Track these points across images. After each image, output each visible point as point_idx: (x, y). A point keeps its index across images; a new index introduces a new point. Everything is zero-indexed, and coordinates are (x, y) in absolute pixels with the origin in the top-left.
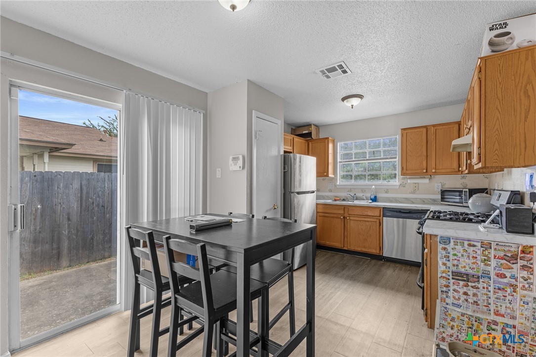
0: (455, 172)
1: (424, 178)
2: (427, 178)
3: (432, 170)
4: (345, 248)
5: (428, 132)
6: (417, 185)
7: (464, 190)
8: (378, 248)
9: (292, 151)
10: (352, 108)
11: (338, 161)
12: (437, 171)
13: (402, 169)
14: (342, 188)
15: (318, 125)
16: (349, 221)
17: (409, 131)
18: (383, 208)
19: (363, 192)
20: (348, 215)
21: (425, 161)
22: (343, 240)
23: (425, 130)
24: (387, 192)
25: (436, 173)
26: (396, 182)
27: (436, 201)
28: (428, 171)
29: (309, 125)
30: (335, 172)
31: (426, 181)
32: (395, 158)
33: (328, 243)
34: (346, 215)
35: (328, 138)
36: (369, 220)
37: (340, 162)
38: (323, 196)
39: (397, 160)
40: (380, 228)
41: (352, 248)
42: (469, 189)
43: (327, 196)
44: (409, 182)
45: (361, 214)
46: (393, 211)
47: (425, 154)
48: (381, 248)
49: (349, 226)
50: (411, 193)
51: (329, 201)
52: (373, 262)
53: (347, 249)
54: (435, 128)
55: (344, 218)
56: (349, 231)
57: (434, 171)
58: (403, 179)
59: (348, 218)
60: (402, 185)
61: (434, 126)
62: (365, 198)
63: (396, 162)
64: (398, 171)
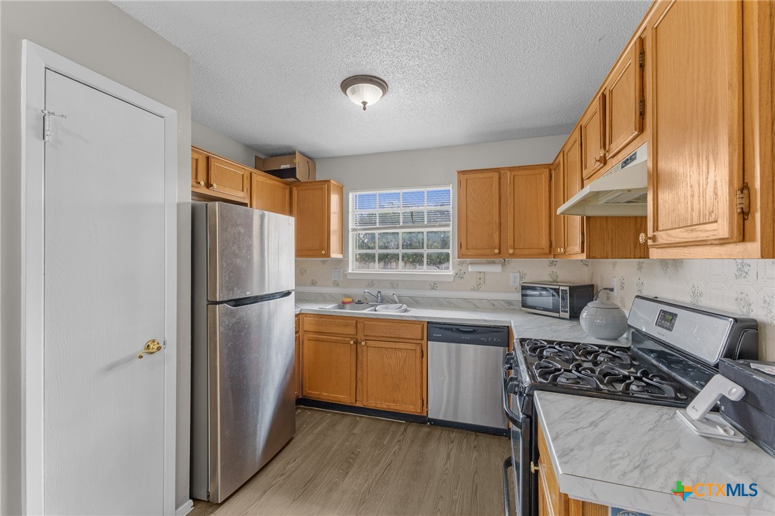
0: (545, 254)
1: (494, 263)
2: (498, 263)
3: (507, 250)
4: (359, 404)
5: (502, 180)
6: (482, 276)
7: (561, 288)
8: (419, 402)
9: (247, 201)
10: (365, 109)
11: (350, 227)
12: (518, 252)
13: (460, 246)
14: (357, 281)
15: (312, 155)
16: (365, 349)
17: (472, 176)
18: (428, 322)
19: (393, 287)
20: (363, 338)
21: (498, 233)
22: (354, 388)
23: (496, 175)
24: (434, 288)
25: (513, 255)
26: (448, 271)
27: (513, 305)
28: (502, 250)
29: (290, 154)
30: (343, 248)
31: (497, 269)
32: (448, 226)
33: (326, 396)
34: (360, 336)
35: (328, 182)
36: (402, 346)
37: (354, 230)
38: (321, 294)
39: (450, 229)
40: (422, 362)
41: (372, 404)
42: (570, 287)
43: (330, 295)
44: (470, 270)
45: (388, 335)
46: (446, 329)
47: (498, 221)
48: (424, 403)
49: (365, 360)
50: (474, 289)
51: (329, 308)
52: (412, 429)
53: (361, 406)
54: (513, 173)
55: (356, 343)
56: (365, 368)
57: (511, 251)
58: (461, 264)
59: (363, 343)
60: (459, 276)
61: (511, 169)
62: (397, 299)
63: (448, 232)
64: (452, 250)
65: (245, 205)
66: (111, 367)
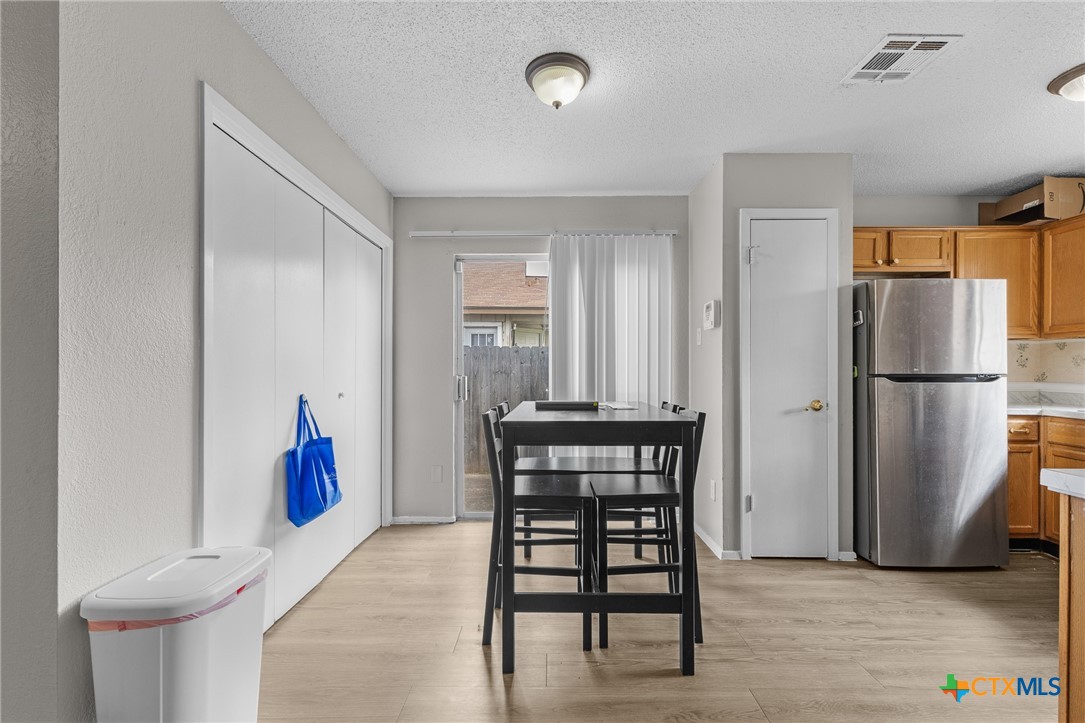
9: (949, 270)
65: (946, 275)
66: (788, 413)
